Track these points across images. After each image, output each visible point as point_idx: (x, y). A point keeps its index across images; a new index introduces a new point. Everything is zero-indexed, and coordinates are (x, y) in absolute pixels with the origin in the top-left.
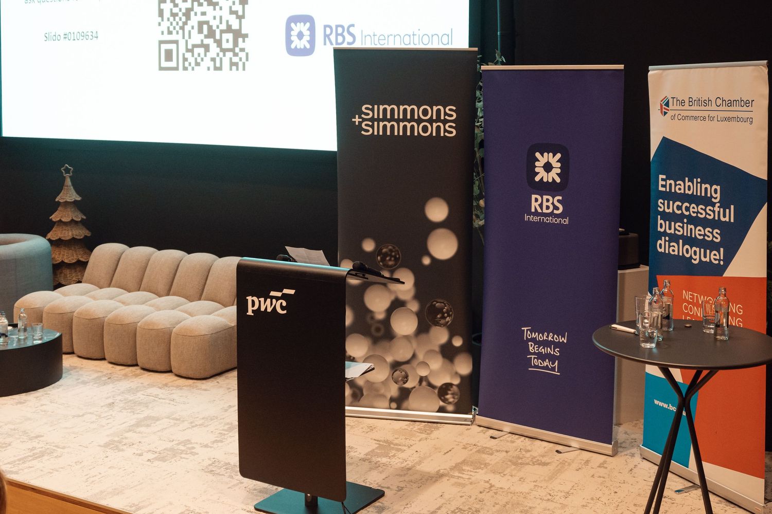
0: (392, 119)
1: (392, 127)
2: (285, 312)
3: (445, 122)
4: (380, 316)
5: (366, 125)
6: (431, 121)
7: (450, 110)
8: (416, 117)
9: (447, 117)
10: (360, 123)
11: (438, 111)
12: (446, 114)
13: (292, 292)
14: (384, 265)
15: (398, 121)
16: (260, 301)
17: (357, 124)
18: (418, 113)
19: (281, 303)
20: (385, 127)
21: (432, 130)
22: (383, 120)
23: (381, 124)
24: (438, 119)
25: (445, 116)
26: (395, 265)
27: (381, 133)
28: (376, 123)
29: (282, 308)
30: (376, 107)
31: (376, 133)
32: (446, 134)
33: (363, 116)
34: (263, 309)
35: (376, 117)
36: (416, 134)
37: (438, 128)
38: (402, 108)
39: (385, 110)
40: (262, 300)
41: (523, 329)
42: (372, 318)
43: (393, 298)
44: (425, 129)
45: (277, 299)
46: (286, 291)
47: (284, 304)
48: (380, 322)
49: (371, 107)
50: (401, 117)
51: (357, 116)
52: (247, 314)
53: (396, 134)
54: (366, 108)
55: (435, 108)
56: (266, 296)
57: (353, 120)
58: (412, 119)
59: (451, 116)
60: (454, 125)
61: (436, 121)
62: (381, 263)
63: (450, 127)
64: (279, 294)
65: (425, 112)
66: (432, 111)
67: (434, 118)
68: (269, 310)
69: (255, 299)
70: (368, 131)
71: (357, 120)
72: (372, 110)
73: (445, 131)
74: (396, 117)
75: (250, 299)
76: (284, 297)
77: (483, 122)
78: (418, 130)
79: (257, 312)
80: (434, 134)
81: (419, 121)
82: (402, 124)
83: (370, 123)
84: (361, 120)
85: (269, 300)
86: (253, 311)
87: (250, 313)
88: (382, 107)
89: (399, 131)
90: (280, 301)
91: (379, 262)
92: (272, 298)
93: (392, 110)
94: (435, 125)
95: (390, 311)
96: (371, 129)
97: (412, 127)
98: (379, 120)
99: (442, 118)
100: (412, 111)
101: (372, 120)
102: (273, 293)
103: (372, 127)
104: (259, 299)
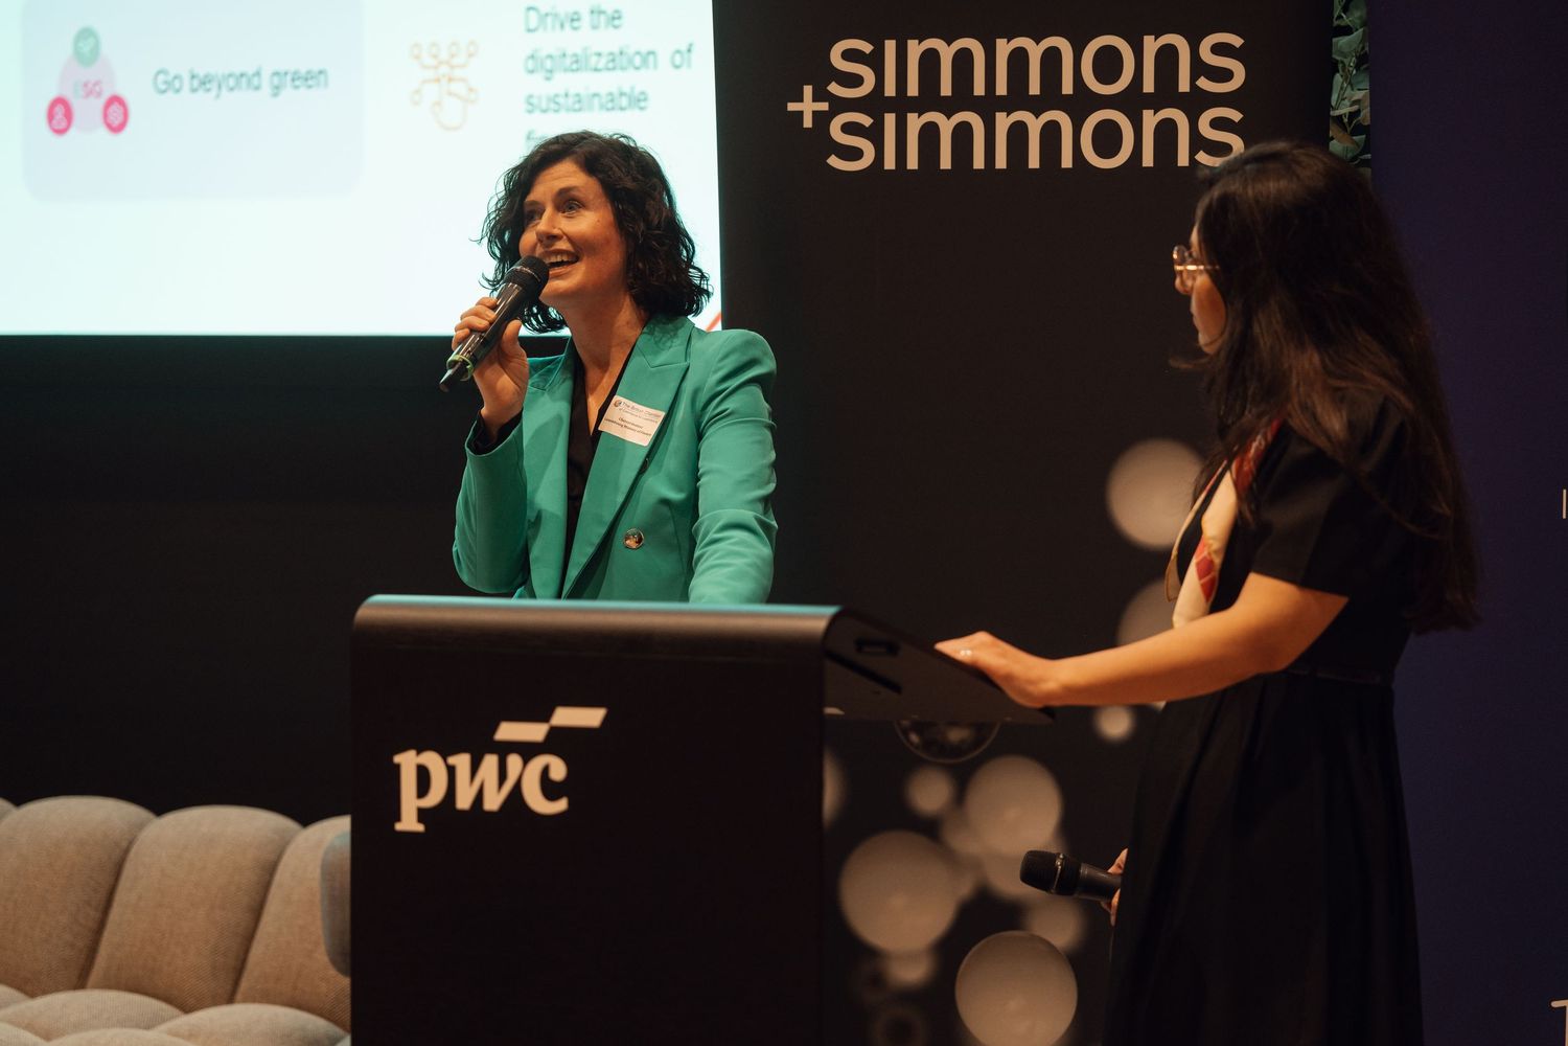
0: (962, 98)
1: (963, 134)
2: (561, 805)
3: (1195, 103)
4: (911, 972)
5: (848, 128)
6: (1132, 102)
7: (1218, 49)
8: (1067, 88)
9: (1204, 83)
10: (822, 119)
11: (1167, 56)
12: (1199, 68)
13: (590, 717)
14: (927, 745)
15: (988, 107)
16: (451, 771)
17: (808, 123)
18: (1078, 66)
19: (546, 771)
20: (930, 134)
21: (1138, 141)
22: (920, 106)
23: (915, 123)
24: (1166, 94)
25: (1194, 78)
26: (977, 743)
27: (912, 163)
28: (890, 120)
29: (550, 789)
30: (890, 46)
31: (890, 163)
32: (1202, 157)
33: (834, 88)
34: (464, 801)
35: (890, 90)
36: (1067, 161)
37: (1166, 131)
38: (1004, 48)
39: (930, 60)
40: (462, 761)
41: (1556, 1004)
42: (878, 980)
43: (965, 888)
44: (1107, 139)
45: (528, 751)
46: (565, 717)
47: (558, 771)
48: (912, 996)
49: (867, 48)
50: (1001, 89)
51: (808, 90)
52: (399, 827)
53: (979, 163)
54: (848, 55)
55: (1151, 45)
56: (480, 745)
57: (792, 107)
58: (1051, 97)
59: (1225, 75)
60: (1235, 116)
61: (1156, 102)
62: (914, 738)
63: (1218, 124)
64: (535, 732)
65: (1108, 66)
66: (1140, 61)
67: (1149, 86)
68: (493, 802)
69: (432, 760)
70: (855, 154)
71: (807, 107)
72: (876, 61)
73: (1198, 142)
74: (979, 89)
75: (407, 761)
76: (559, 741)
77: (1367, 103)
78: (1077, 144)
79: (441, 817)
80: (1148, 160)
81: (1081, 104)
82: (1003, 122)
83: (866, 121)
84: (824, 106)
85: (490, 762)
86: (423, 815)
87: (409, 822)
88: (915, 49)
89: (989, 150)
90: (538, 763)
91: (906, 732)
92: (504, 749)
93: (963, 60)
94: (1150, 119)
95: (951, 950)
96: (868, 148)
97: (1051, 132)
98: (902, 105)
99: (1184, 86)
100: (1052, 59)
101: (874, 104)
102: (508, 731)
103: (875, 135)
104: (452, 760)
